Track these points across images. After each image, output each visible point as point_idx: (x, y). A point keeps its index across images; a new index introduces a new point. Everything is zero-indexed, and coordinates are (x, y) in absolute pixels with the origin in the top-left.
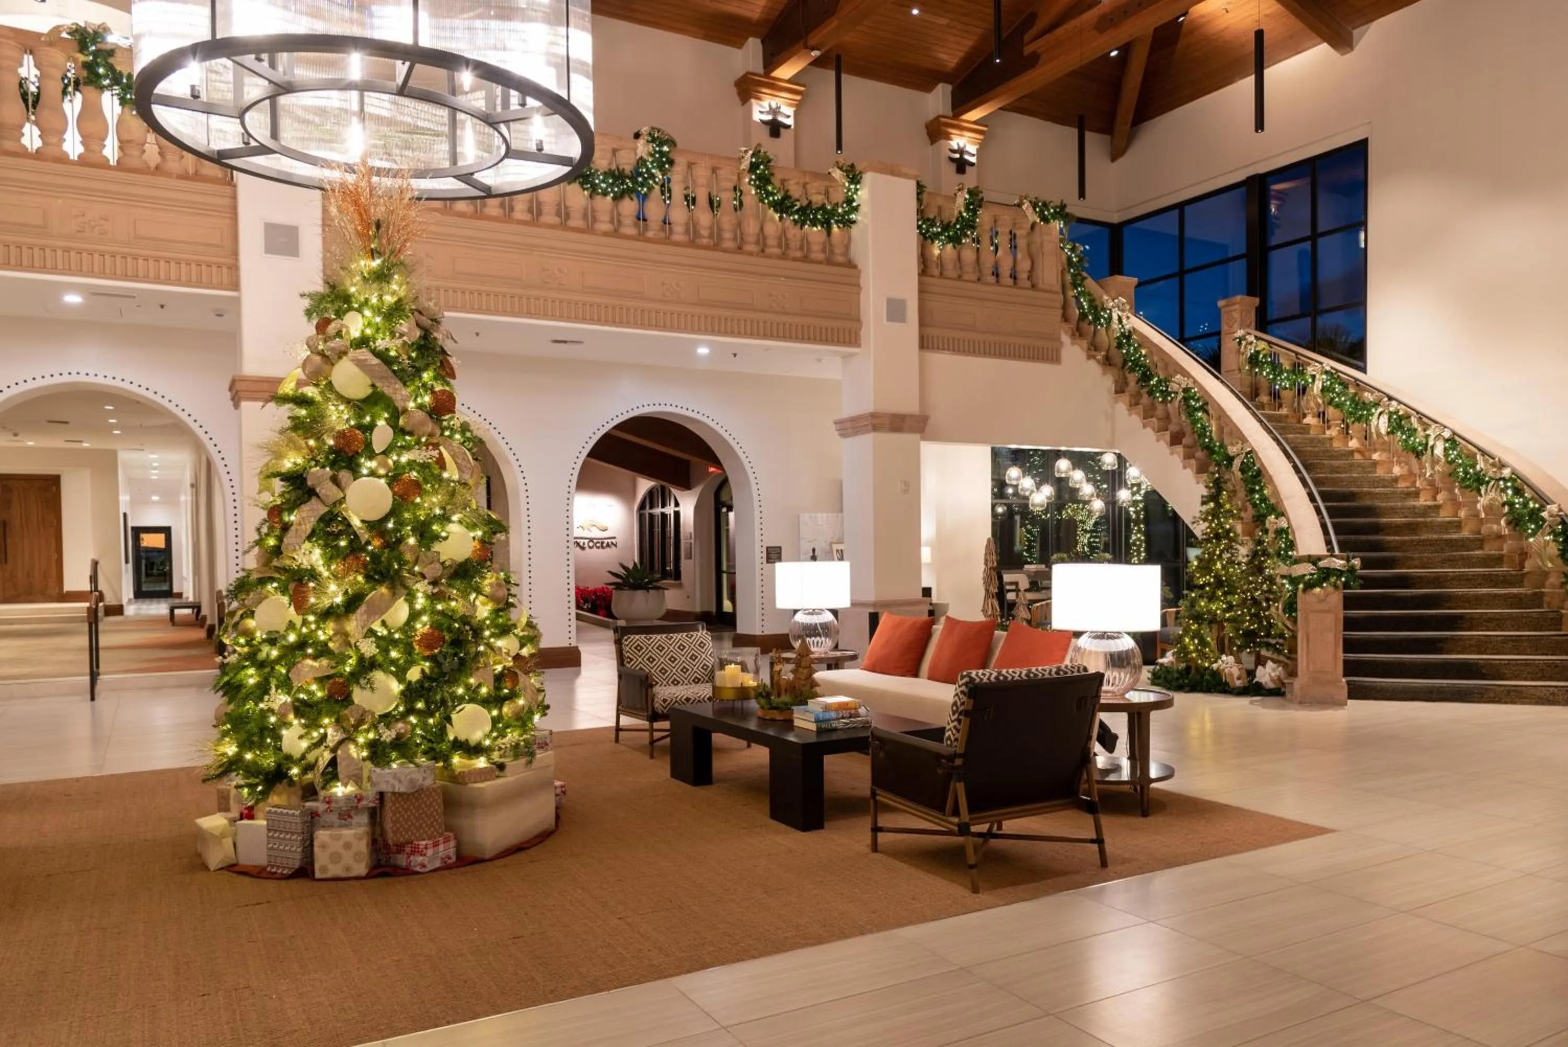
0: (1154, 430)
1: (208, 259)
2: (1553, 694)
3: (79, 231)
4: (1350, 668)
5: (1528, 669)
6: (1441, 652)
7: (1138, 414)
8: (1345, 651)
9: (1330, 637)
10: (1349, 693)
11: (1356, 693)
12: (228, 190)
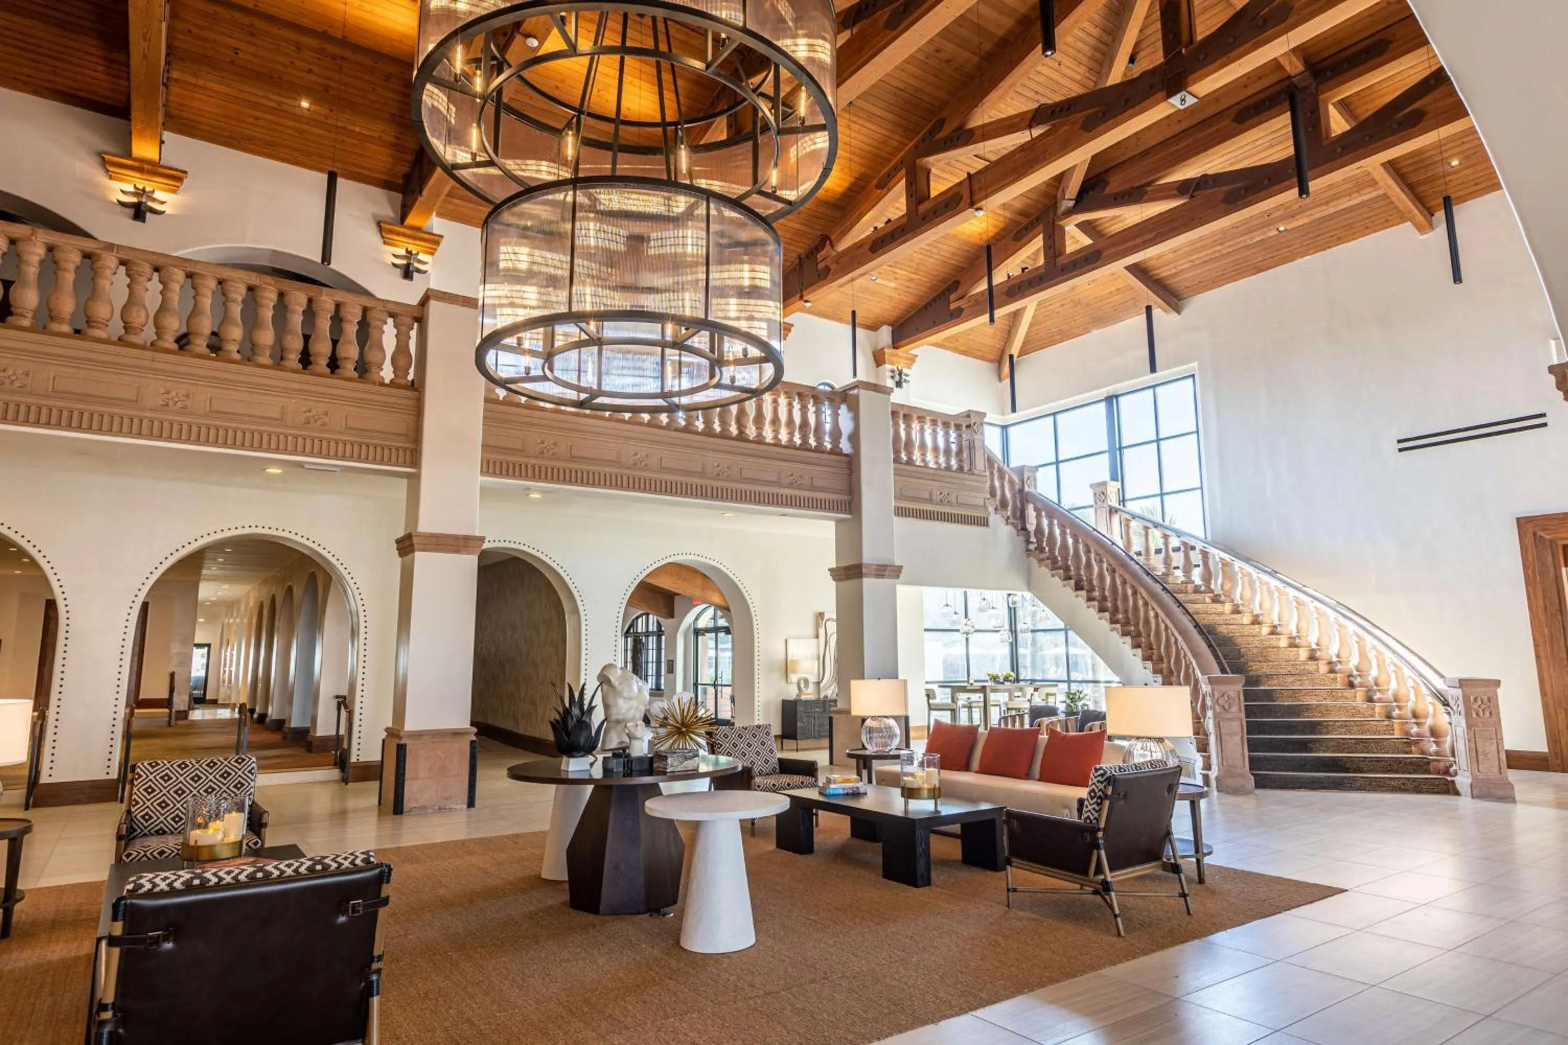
0: (1060, 578)
1: (389, 443)
2: (1404, 784)
3: (306, 423)
4: (1254, 764)
5: (1380, 764)
6: (1311, 751)
7: (1047, 566)
8: (1250, 751)
9: (1238, 739)
10: (1256, 783)
11: (1262, 783)
12: (415, 394)
